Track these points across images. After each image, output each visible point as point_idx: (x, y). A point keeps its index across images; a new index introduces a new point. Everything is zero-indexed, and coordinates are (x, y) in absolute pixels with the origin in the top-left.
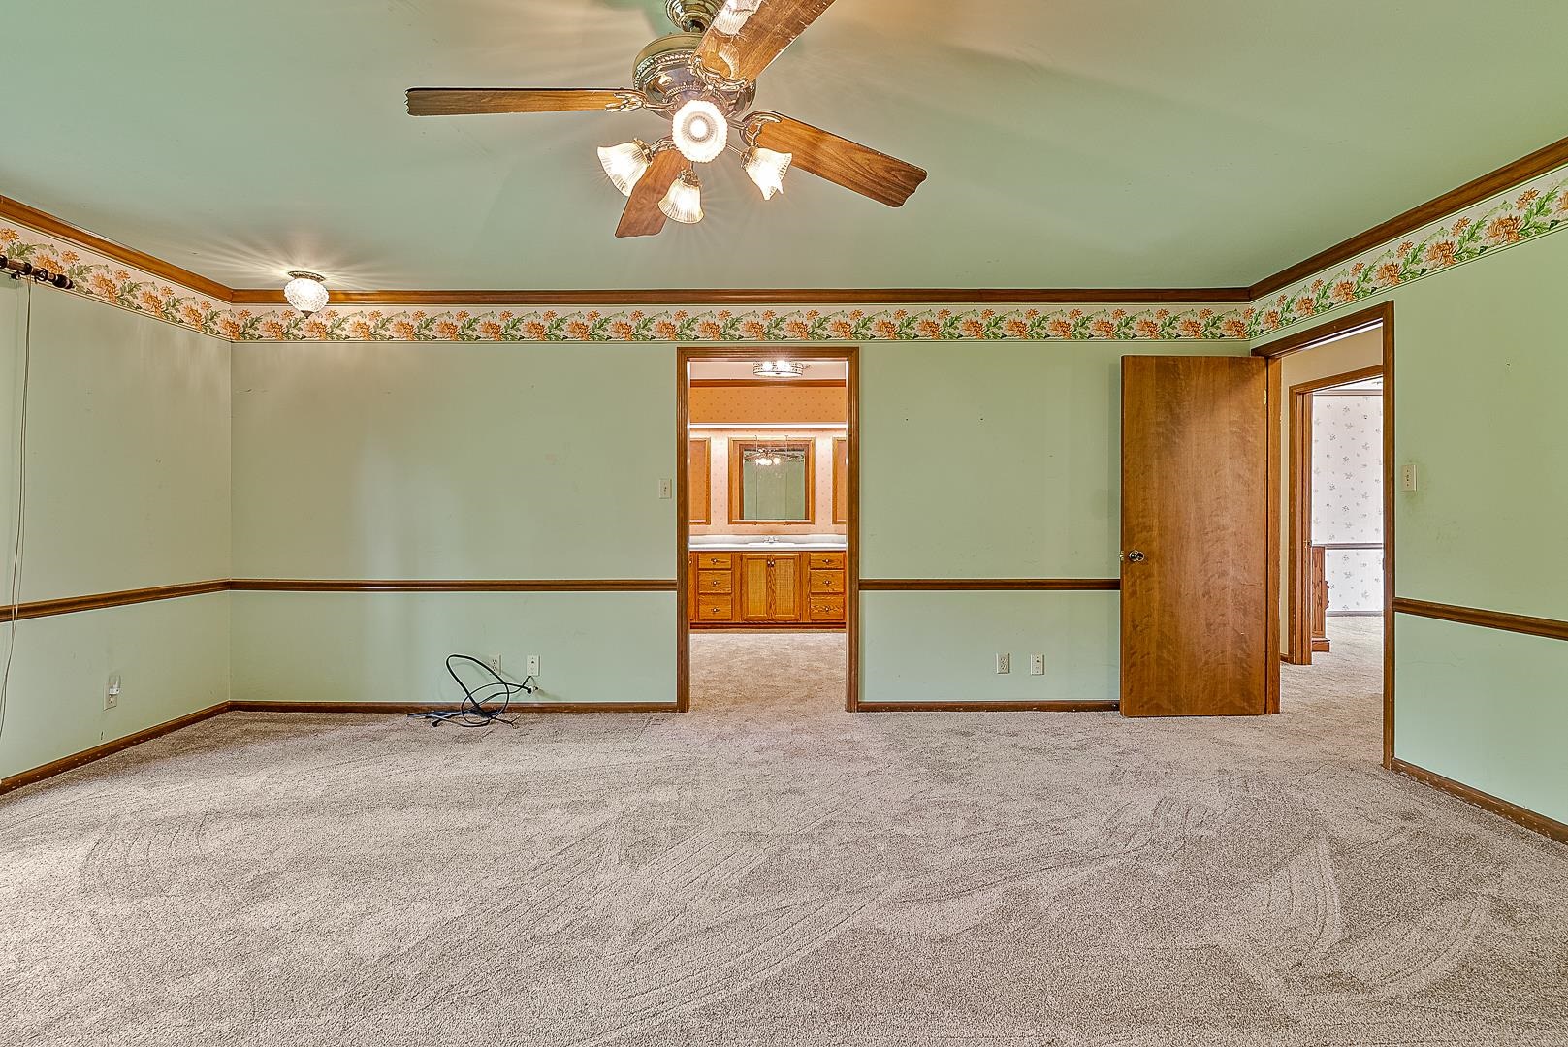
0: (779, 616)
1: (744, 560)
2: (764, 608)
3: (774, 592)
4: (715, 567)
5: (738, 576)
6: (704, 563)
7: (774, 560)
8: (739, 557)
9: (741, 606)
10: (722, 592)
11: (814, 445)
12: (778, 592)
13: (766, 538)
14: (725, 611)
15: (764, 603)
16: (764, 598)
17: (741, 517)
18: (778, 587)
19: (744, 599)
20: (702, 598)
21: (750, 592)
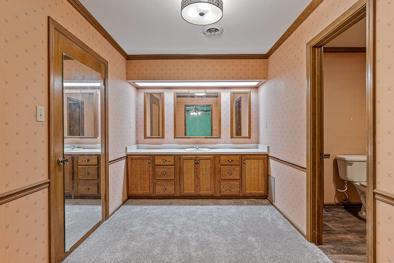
0: (202, 193)
1: (182, 160)
2: (193, 188)
3: (199, 179)
4: (165, 164)
5: (178, 169)
6: (158, 161)
7: (199, 160)
8: (178, 157)
9: (180, 187)
10: (169, 178)
11: (220, 96)
12: (201, 178)
13: (194, 146)
14: (170, 190)
15: (193, 185)
16: (193, 182)
17: (185, 135)
18: (201, 175)
19: (182, 182)
20: (158, 182)
21: (185, 178)
